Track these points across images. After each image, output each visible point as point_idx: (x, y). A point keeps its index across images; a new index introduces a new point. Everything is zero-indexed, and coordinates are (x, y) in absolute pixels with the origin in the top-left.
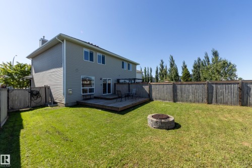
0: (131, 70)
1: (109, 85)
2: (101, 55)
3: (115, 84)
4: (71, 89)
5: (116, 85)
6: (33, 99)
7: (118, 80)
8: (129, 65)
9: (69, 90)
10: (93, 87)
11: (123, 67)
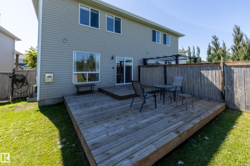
0: (169, 45)
1: (129, 68)
2: (113, 17)
3: (139, 67)
4: (52, 75)
5: (141, 69)
6: (15, 86)
7: (145, 61)
8: (165, 36)
9: (47, 75)
10: (98, 71)
11: (154, 40)
